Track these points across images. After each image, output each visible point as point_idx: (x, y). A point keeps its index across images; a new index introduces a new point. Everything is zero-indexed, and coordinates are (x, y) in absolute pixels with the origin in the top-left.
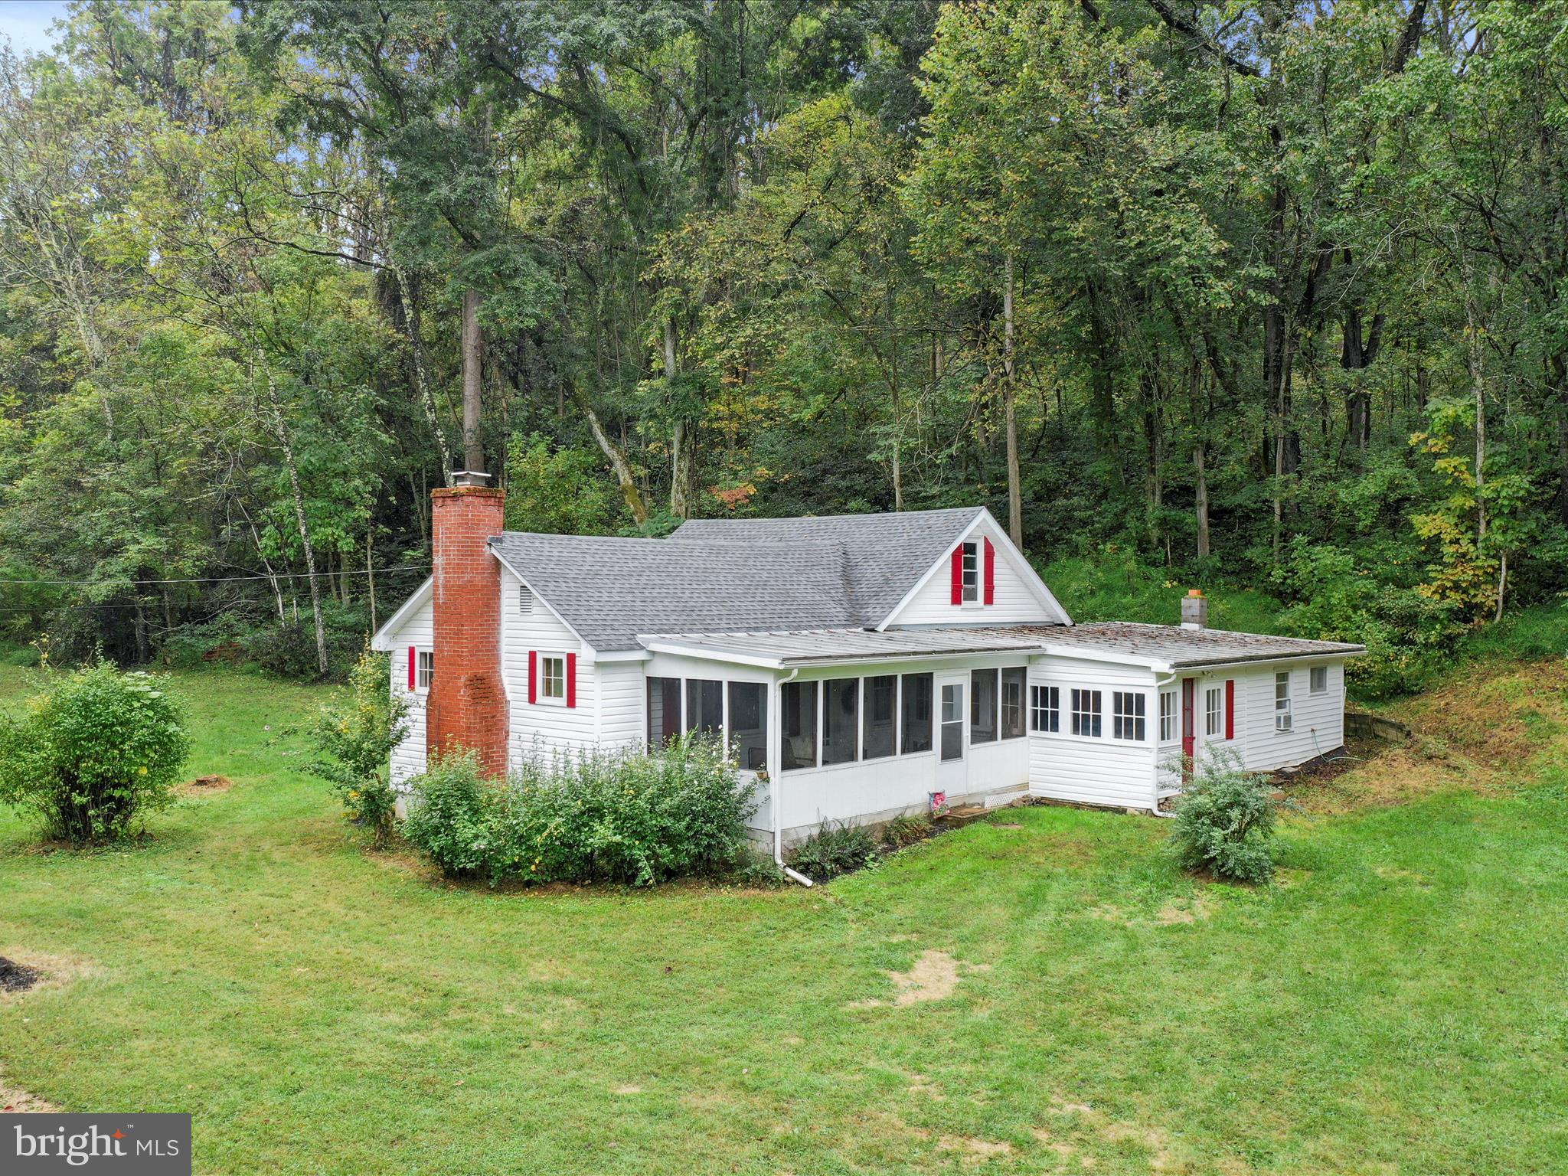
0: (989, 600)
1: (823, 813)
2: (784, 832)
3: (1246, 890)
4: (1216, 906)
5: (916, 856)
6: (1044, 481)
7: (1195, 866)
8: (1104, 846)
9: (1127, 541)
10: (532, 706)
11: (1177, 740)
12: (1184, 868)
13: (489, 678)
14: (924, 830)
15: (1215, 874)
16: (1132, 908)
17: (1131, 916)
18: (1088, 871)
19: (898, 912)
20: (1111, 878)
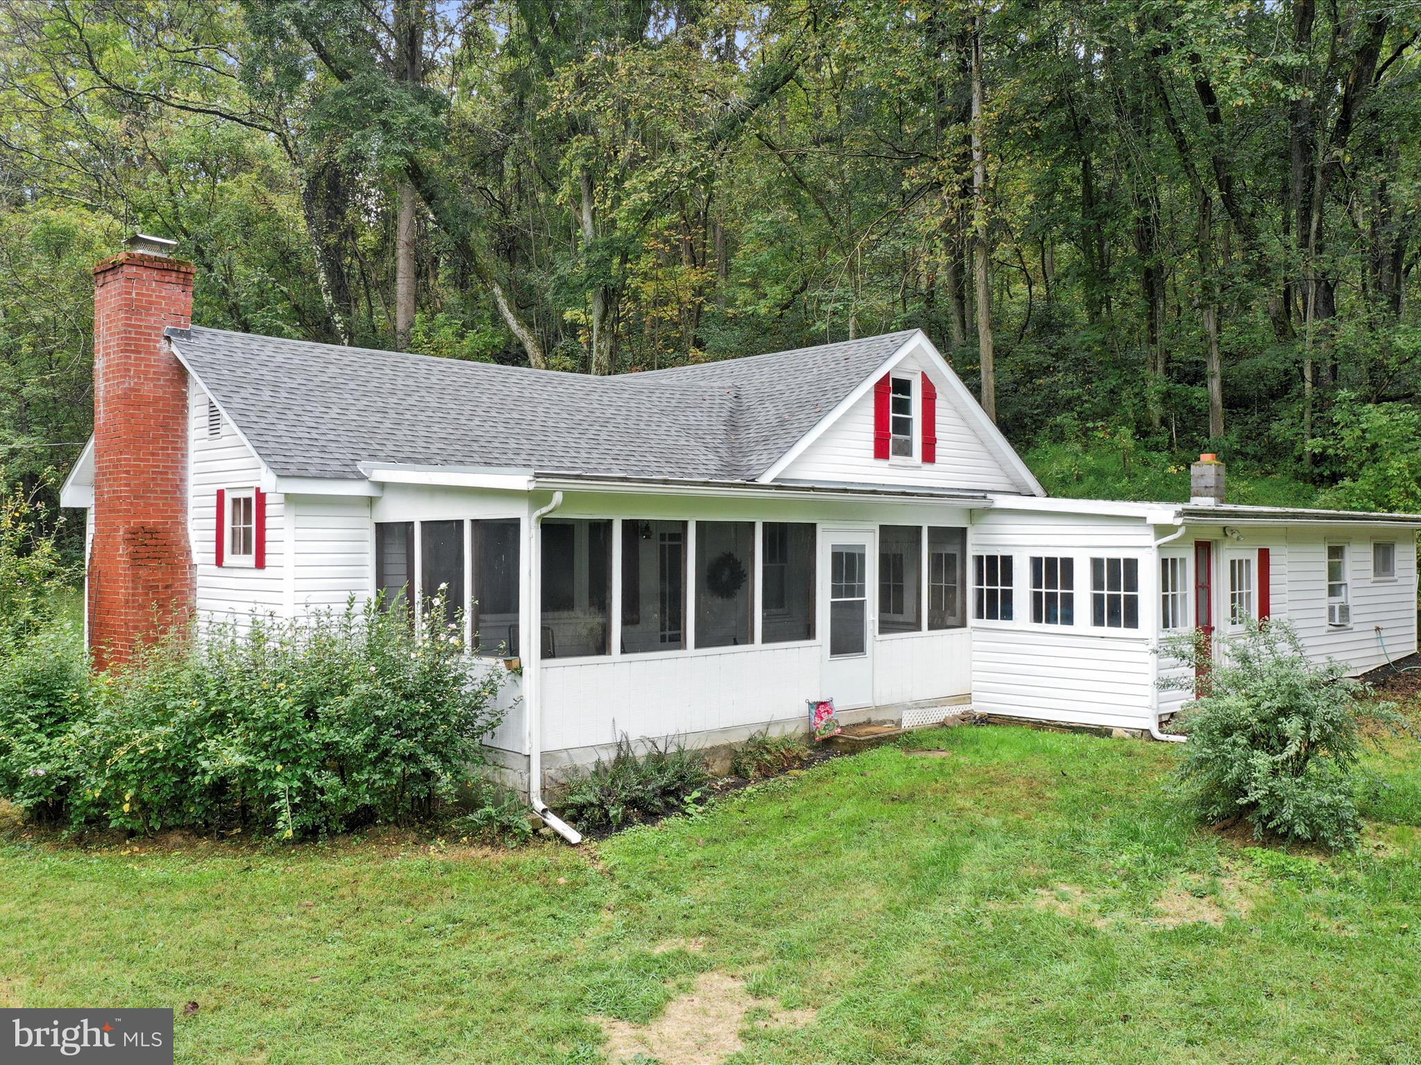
0: (929, 455)
1: (622, 727)
2: (546, 756)
3: (1314, 861)
4: (1262, 890)
5: (772, 796)
6: (1026, 364)
7: (1222, 817)
8: (1072, 783)
9: (1125, 422)
10: (220, 571)
11: (1187, 626)
12: (1202, 821)
13: (167, 532)
14: (798, 757)
15: (1257, 832)
16: (1111, 893)
17: (1107, 907)
18: (1040, 823)
19: (696, 892)
20: (1077, 836)
